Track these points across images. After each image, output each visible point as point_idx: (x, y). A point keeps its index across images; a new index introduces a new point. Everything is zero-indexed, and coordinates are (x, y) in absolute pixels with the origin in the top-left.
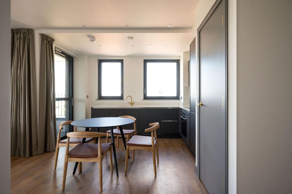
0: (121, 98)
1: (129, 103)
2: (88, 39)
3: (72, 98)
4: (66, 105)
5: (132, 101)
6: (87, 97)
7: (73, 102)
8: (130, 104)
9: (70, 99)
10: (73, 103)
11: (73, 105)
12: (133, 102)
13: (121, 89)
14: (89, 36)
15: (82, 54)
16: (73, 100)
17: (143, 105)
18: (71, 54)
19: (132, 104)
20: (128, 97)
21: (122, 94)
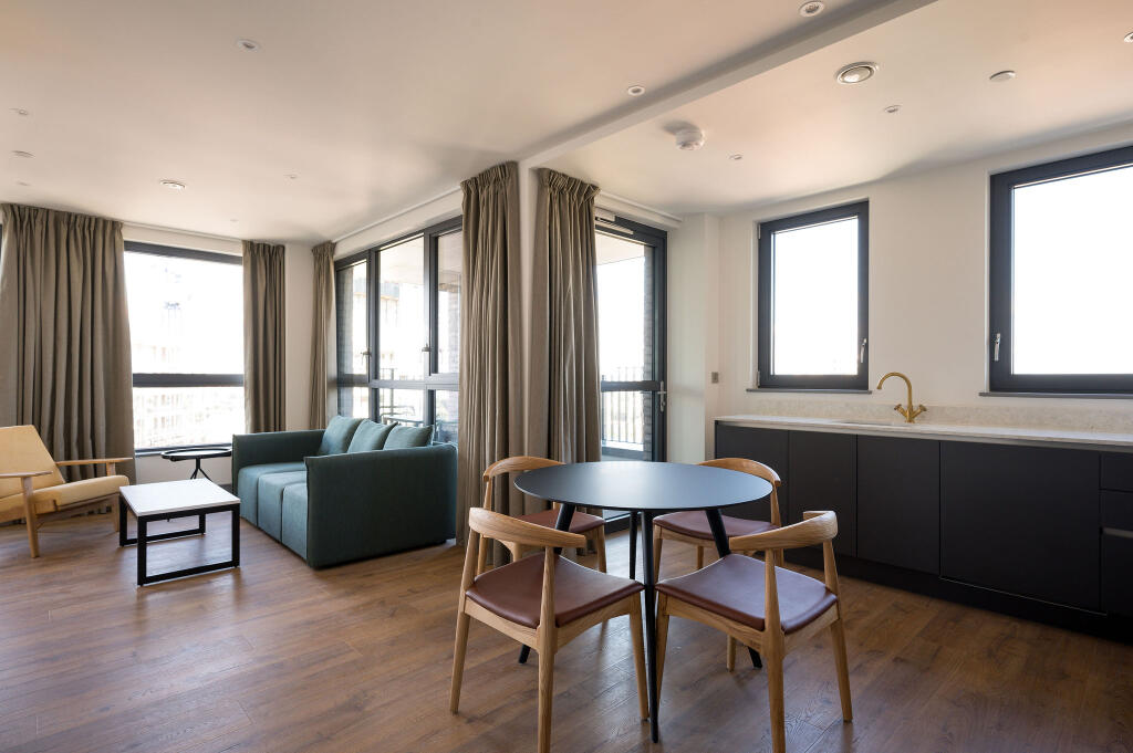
0: (859, 384)
1: (898, 407)
2: (672, 140)
3: (662, 383)
4: (645, 408)
5: (910, 402)
6: (715, 378)
7: (665, 396)
8: (903, 413)
9: (656, 387)
10: (665, 400)
11: (665, 407)
12: (915, 404)
13: (860, 341)
14: (672, 129)
15: (693, 214)
16: (665, 389)
17: (981, 424)
18: (654, 219)
19: (912, 414)
20: (887, 376)
21: (864, 366)
